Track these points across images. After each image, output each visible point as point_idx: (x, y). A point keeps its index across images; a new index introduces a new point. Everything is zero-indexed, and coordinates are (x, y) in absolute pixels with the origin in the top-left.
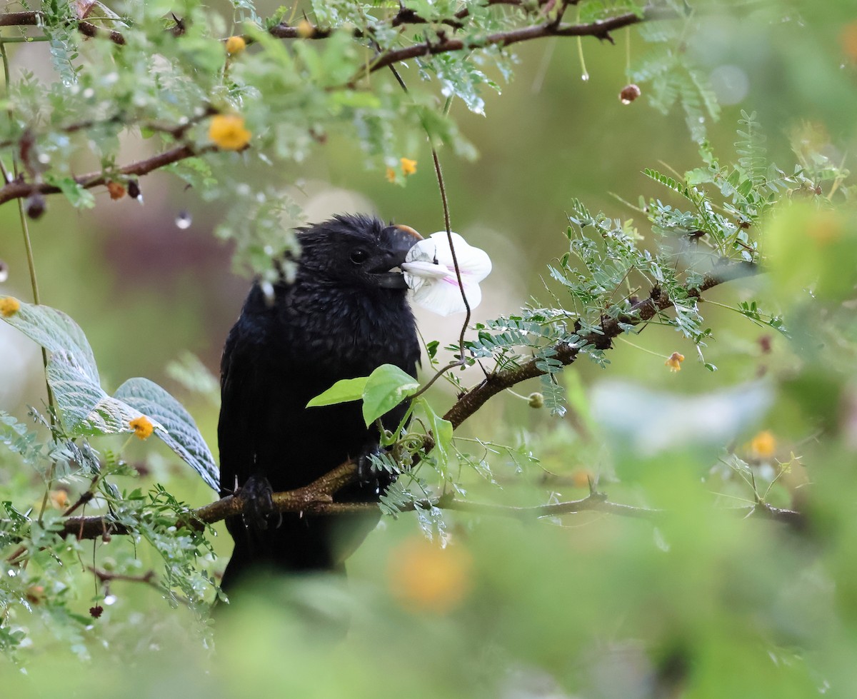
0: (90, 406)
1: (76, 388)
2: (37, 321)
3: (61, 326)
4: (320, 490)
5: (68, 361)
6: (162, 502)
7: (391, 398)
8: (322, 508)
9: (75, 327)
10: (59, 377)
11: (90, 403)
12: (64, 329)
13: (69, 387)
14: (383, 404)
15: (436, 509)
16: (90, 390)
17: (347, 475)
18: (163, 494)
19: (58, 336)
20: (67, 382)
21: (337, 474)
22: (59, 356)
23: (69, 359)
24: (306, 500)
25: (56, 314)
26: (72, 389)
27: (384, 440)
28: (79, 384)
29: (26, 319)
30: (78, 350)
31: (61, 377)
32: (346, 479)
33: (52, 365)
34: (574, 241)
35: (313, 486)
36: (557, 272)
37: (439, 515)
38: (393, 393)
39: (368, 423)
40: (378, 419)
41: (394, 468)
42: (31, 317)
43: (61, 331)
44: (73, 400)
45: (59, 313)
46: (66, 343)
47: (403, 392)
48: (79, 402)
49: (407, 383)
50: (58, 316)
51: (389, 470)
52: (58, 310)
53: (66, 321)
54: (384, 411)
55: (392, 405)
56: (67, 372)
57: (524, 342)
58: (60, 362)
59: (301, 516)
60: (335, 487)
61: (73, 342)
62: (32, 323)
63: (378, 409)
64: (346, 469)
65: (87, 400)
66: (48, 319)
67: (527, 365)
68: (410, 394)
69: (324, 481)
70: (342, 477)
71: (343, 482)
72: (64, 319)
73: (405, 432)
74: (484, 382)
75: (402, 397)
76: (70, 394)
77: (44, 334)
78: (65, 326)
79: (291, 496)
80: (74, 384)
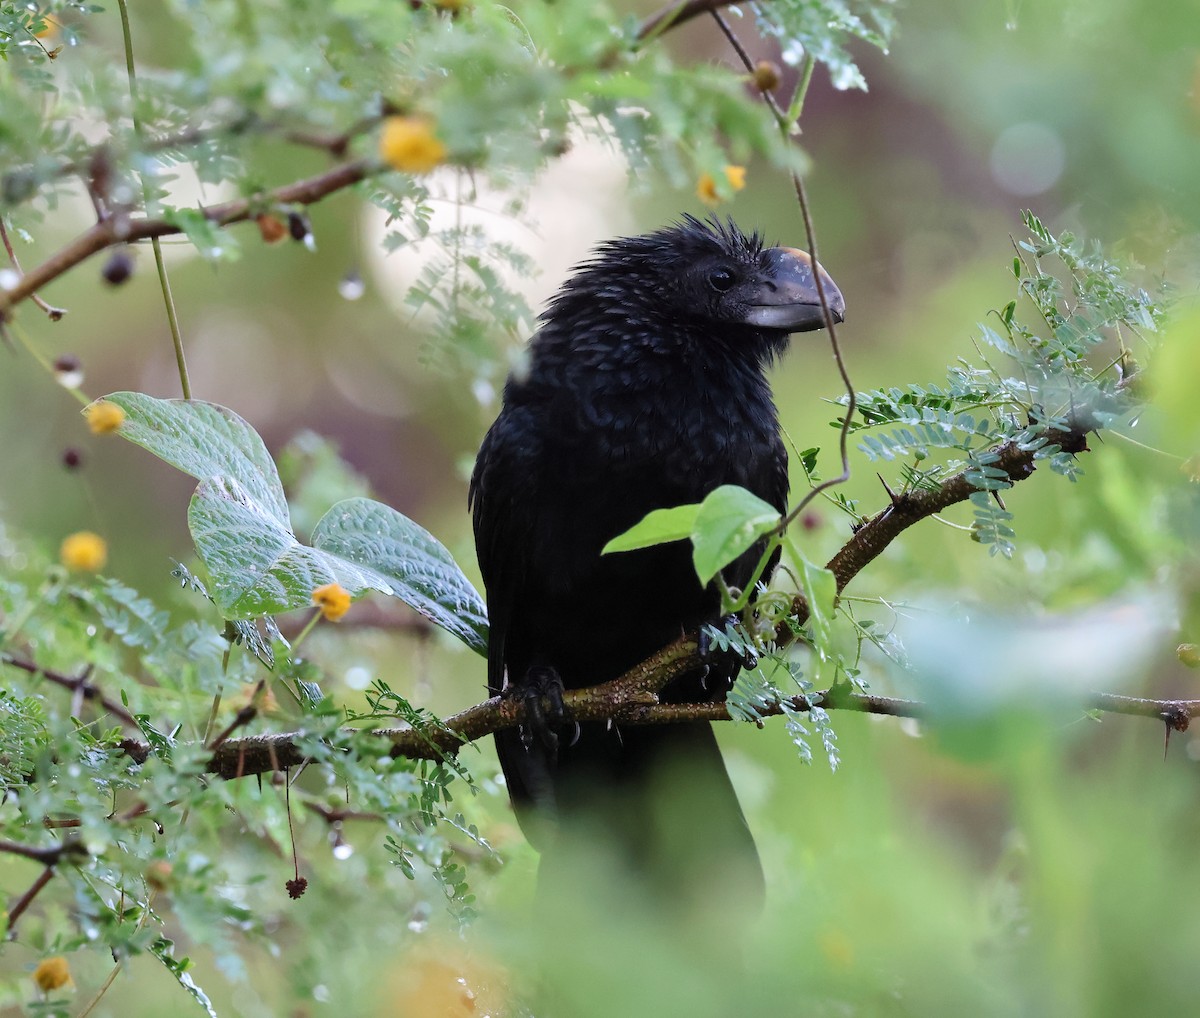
0: (261, 565)
2: (178, 429)
3: (222, 431)
4: (639, 686)
5: (226, 493)
6: (387, 709)
7: (737, 538)
8: (642, 713)
10: (210, 524)
11: (262, 560)
12: (226, 436)
13: (225, 538)
14: (725, 547)
15: (819, 710)
16: (263, 537)
17: (680, 660)
18: (388, 696)
19: (215, 451)
20: (221, 529)
21: (664, 659)
22: (211, 488)
23: (229, 488)
24: (616, 702)
26: (231, 541)
27: (728, 604)
28: (244, 530)
29: (159, 428)
31: (213, 522)
32: (679, 666)
33: (200, 504)
34: (1024, 280)
35: (626, 678)
36: (995, 335)
37: (826, 720)
38: (739, 531)
39: (704, 580)
40: (717, 575)
41: (748, 647)
42: (167, 422)
43: (220, 439)
44: (232, 559)
45: (218, 410)
46: (228, 460)
47: (756, 527)
48: (241, 561)
49: (758, 513)
50: (217, 414)
51: (738, 651)
52: (215, 405)
53: (230, 421)
54: (727, 559)
55: (739, 547)
57: (946, 440)
58: (212, 496)
59: (609, 727)
60: (662, 679)
61: (243, 457)
62: (170, 433)
63: (719, 556)
64: (683, 648)
65: (255, 556)
66: (199, 423)
67: (955, 479)
68: (768, 529)
69: (645, 669)
70: (673, 663)
71: (673, 671)
72: (226, 419)
73: (763, 589)
74: (888, 509)
75: (755, 534)
77: (190, 449)
78: (229, 429)
79: (592, 694)
80: (234, 530)
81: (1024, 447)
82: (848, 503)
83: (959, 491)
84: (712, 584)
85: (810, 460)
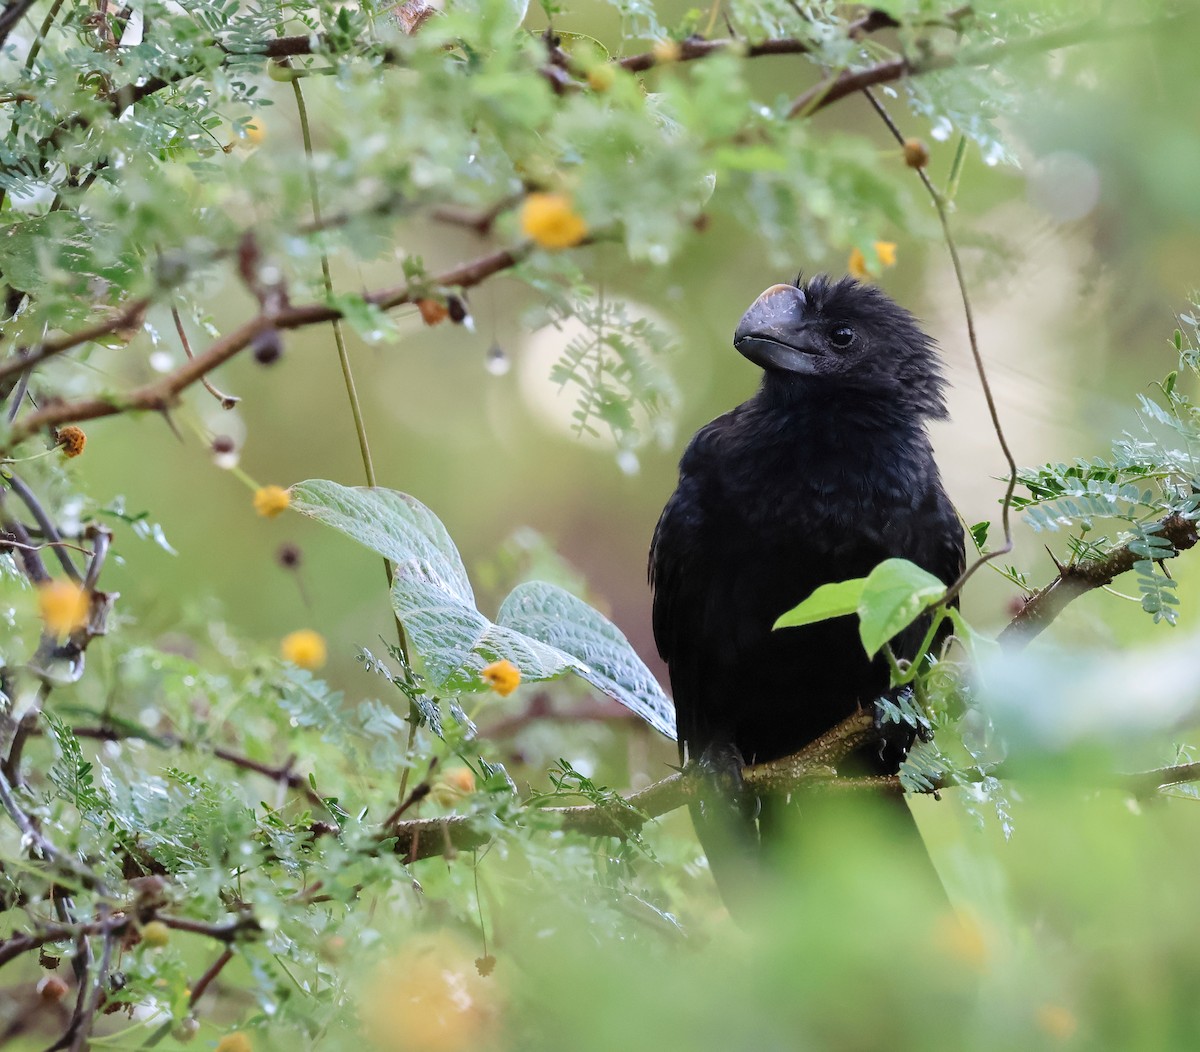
0: (465, 644)
1: (441, 618)
2: (369, 515)
3: (407, 518)
4: (817, 760)
5: (422, 575)
6: (570, 788)
7: (903, 611)
8: (821, 787)
9: (428, 517)
10: (412, 605)
11: (466, 639)
12: (412, 522)
13: (429, 618)
14: (891, 619)
15: (992, 780)
16: (462, 617)
17: (857, 733)
18: (570, 774)
19: (404, 535)
20: (424, 610)
21: (841, 733)
22: (409, 571)
23: (425, 571)
24: (795, 776)
25: (397, 498)
26: (434, 621)
27: (898, 676)
28: (445, 610)
29: (352, 514)
30: (437, 552)
31: (415, 603)
32: (856, 740)
33: (400, 585)
34: (1185, 352)
35: (804, 753)
36: (1154, 405)
37: (998, 789)
38: (905, 603)
39: (871, 651)
40: (885, 645)
41: (921, 719)
42: (358, 508)
43: (407, 525)
44: (438, 639)
45: (402, 497)
46: (417, 545)
47: (921, 599)
48: (447, 640)
49: (924, 586)
50: (402, 502)
51: (910, 723)
52: (399, 492)
53: (414, 508)
54: (894, 631)
55: (905, 619)
56: (424, 593)
57: (1110, 510)
58: (410, 577)
59: (788, 801)
60: (840, 753)
61: (428, 542)
62: (363, 519)
63: (885, 629)
64: (858, 722)
65: (459, 636)
66: (386, 509)
67: (1122, 550)
68: (933, 601)
69: (822, 744)
70: (850, 737)
71: (851, 744)
72: (410, 506)
73: (934, 661)
74: (1057, 580)
75: (920, 606)
76: (434, 629)
77: (382, 534)
78: (413, 517)
79: (772, 769)
80: (436, 611)
81: (1186, 516)
82: (1019, 576)
83: (1125, 561)
84: (880, 655)
85: (981, 534)
